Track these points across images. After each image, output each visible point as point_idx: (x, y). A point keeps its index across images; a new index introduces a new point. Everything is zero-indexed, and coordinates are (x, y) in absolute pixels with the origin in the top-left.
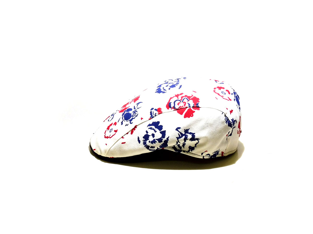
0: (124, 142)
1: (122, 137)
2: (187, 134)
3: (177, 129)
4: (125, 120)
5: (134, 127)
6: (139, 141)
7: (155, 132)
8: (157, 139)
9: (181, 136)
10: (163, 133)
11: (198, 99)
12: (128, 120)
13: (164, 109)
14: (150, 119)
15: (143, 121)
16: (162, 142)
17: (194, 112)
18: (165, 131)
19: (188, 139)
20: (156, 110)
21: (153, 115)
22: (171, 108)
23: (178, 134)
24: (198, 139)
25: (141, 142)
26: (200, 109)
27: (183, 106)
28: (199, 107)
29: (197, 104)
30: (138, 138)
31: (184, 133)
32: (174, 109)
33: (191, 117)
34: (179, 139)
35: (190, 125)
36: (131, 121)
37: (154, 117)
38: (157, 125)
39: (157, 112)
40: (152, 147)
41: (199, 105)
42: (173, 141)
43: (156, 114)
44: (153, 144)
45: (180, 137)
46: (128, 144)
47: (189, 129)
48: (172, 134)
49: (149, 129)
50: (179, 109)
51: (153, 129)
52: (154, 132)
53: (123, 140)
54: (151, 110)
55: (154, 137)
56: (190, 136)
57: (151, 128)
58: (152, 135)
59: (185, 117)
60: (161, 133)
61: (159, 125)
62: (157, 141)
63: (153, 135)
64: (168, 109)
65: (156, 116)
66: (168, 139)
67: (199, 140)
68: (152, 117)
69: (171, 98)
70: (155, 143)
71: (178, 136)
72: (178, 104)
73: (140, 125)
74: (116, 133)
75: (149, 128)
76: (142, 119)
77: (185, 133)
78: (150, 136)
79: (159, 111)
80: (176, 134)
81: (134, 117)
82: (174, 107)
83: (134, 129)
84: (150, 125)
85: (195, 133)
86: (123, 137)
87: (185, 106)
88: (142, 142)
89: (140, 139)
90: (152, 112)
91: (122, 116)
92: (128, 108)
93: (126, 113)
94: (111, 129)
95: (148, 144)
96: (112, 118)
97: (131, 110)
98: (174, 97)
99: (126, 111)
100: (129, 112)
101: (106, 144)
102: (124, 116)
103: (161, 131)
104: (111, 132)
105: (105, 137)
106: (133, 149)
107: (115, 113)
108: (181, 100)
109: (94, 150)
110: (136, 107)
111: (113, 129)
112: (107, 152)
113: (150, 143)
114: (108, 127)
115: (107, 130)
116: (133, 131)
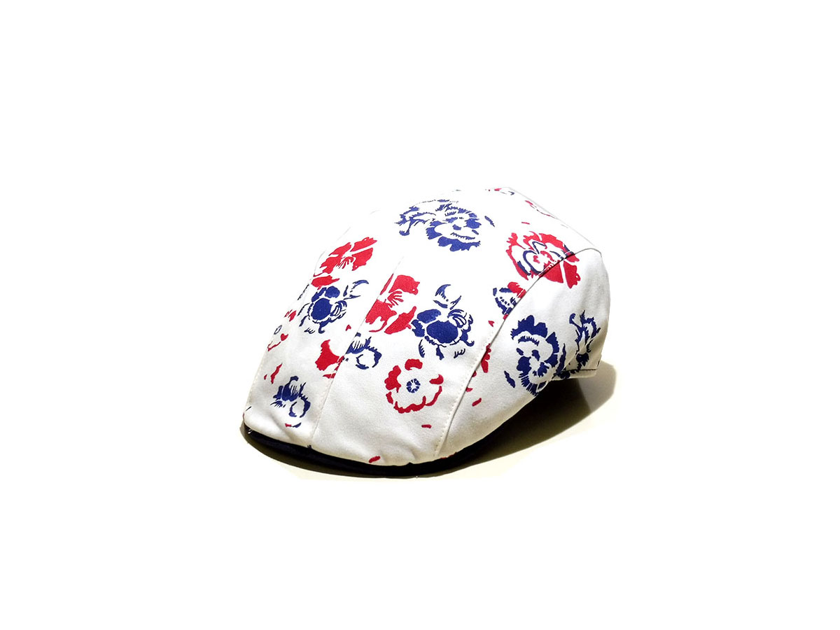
0: (478, 399)
1: (468, 390)
2: (586, 325)
3: (571, 321)
4: (445, 344)
5: (485, 350)
6: (512, 382)
7: (537, 343)
8: (546, 359)
9: (579, 334)
10: (552, 340)
12: (456, 340)
13: (523, 283)
14: (505, 318)
15: (497, 326)
16: (557, 362)
17: (575, 267)
18: (554, 333)
19: (589, 336)
20: (503, 290)
21: (506, 306)
22: (529, 274)
23: (575, 330)
25: (516, 383)
26: (578, 257)
27: (549, 262)
28: (573, 255)
29: (568, 250)
30: (507, 375)
31: (581, 325)
32: (538, 277)
33: (578, 281)
34: (579, 343)
36: (464, 338)
37: (511, 310)
38: (527, 324)
39: (514, 295)
40: (542, 385)
41: (572, 249)
42: (572, 353)
43: (512, 300)
44: (543, 375)
45: (579, 338)
46: (489, 401)
47: (585, 311)
48: (567, 337)
49: (520, 343)
50: (548, 271)
51: (529, 339)
52: (534, 347)
53: (472, 396)
54: (493, 295)
55: (539, 357)
56: (590, 328)
57: (523, 339)
58: (533, 355)
59: (570, 285)
60: (548, 341)
61: (535, 325)
62: (548, 365)
63: (536, 353)
64: (527, 278)
65: (515, 304)
66: (564, 350)
67: (600, 332)
68: (507, 312)
69: (509, 252)
70: (546, 372)
71: (576, 336)
72: (535, 259)
74: (441, 385)
75: (520, 341)
77: (583, 325)
78: (530, 358)
79: (513, 288)
80: (573, 332)
81: (466, 327)
82: (534, 272)
83: (486, 356)
84: (514, 333)
85: (593, 318)
86: (469, 387)
87: (551, 260)
88: (518, 382)
89: (511, 377)
90: (500, 300)
91: (420, 338)
92: (416, 314)
93: (425, 326)
94: (409, 384)
95: (533, 379)
96: (378, 356)
97: (437, 313)
98: (510, 247)
99: (419, 322)
100: (435, 319)
101: (423, 426)
102: (426, 334)
103: (547, 337)
104: (416, 390)
105: (401, 411)
106: (504, 407)
107: (368, 341)
108: (531, 248)
109: (371, 461)
110: (443, 301)
111: (415, 380)
112: (441, 444)
113: (537, 376)
114: (386, 381)
115: (388, 391)
116: (487, 362)
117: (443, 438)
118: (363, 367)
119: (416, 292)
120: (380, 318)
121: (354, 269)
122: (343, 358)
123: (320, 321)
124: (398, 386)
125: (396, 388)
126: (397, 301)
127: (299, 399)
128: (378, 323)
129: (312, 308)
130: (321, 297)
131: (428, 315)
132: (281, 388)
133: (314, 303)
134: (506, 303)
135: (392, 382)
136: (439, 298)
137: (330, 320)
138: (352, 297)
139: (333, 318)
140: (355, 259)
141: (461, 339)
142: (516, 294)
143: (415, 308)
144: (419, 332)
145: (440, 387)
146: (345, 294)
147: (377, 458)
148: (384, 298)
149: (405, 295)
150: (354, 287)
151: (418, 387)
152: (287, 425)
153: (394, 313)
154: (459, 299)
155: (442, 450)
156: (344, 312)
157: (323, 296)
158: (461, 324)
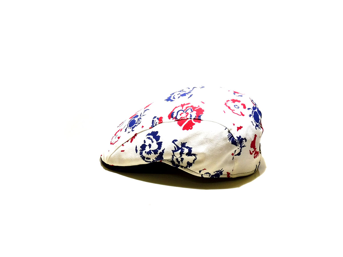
0: (123, 150)
2: (184, 148)
3: (173, 142)
4: (129, 127)
5: (134, 135)
6: (137, 151)
7: (153, 142)
8: (153, 150)
9: (177, 149)
10: (160, 144)
11: (203, 111)
13: (165, 119)
14: (150, 128)
15: (144, 129)
16: (157, 154)
17: (194, 124)
18: (162, 142)
19: (184, 154)
20: (158, 118)
21: (154, 124)
22: (173, 118)
23: (175, 147)
24: (194, 155)
26: (201, 121)
27: (184, 117)
28: (200, 120)
29: (200, 117)
30: (136, 147)
31: (180, 147)
32: (175, 120)
33: (189, 130)
34: (175, 153)
35: (188, 138)
36: (133, 128)
38: (155, 135)
40: (147, 158)
41: (202, 118)
42: (168, 154)
43: (156, 123)
44: (148, 155)
45: (176, 151)
46: (126, 153)
47: (187, 142)
48: (168, 146)
49: (147, 139)
50: (180, 120)
51: (151, 139)
53: (122, 148)
54: (153, 118)
55: (151, 147)
56: (186, 151)
57: (149, 138)
59: (184, 129)
60: (157, 144)
61: (157, 135)
62: (153, 152)
63: (150, 146)
64: (169, 118)
65: (156, 125)
66: (163, 151)
67: (197, 156)
68: (153, 126)
69: (176, 107)
70: (150, 154)
71: (174, 149)
72: (181, 115)
73: (140, 133)
74: (118, 140)
76: (143, 127)
77: (182, 147)
78: (147, 146)
79: (160, 120)
80: (172, 147)
81: (136, 125)
82: (176, 118)
83: (134, 137)
84: (149, 134)
85: (192, 148)
86: (124, 145)
87: (186, 117)
88: (139, 152)
89: (137, 149)
90: (154, 121)
93: (132, 119)
95: (144, 154)
97: (137, 116)
98: (179, 106)
100: (135, 118)
102: (130, 122)
103: (157, 142)
105: (111, 143)
108: (185, 110)
110: (142, 114)
112: (108, 159)
113: (146, 154)
116: (133, 139)
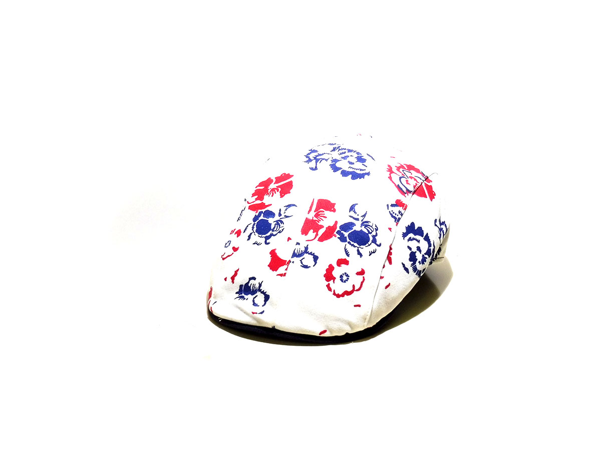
0: (388, 284)
1: (382, 278)
6: (407, 270)
7: (419, 241)
8: (425, 252)
9: (440, 233)
10: (427, 238)
12: (369, 243)
13: (404, 199)
14: (397, 225)
17: (431, 186)
18: (428, 234)
20: (392, 205)
21: (396, 216)
22: (406, 193)
25: (409, 271)
26: (430, 179)
27: (416, 184)
28: (428, 177)
30: (404, 265)
31: (440, 227)
32: (411, 195)
33: (435, 196)
35: (439, 211)
36: (374, 241)
37: (399, 219)
38: (411, 229)
39: (400, 209)
40: (423, 271)
43: (400, 212)
44: (424, 264)
45: (440, 236)
46: (395, 285)
48: (434, 235)
50: (416, 190)
51: (414, 239)
53: (384, 283)
54: (387, 209)
55: (421, 251)
57: (410, 239)
58: (417, 250)
59: (431, 199)
61: (416, 229)
62: (426, 256)
63: (419, 249)
64: (404, 196)
65: (402, 215)
66: (434, 245)
68: (397, 220)
69: (390, 178)
70: (426, 262)
72: (408, 183)
74: (363, 276)
75: (408, 240)
76: (390, 229)
79: (399, 203)
81: (374, 233)
82: (408, 191)
83: (390, 253)
84: (404, 235)
86: (382, 276)
87: (418, 182)
88: (411, 269)
89: (406, 266)
90: (392, 213)
91: (345, 243)
92: (338, 226)
93: (346, 234)
94: (341, 276)
95: (419, 267)
96: (316, 258)
97: (352, 224)
98: (390, 174)
99: (342, 232)
100: (352, 229)
101: (355, 306)
102: (348, 240)
103: (424, 237)
104: (347, 280)
105: (338, 296)
106: (404, 288)
107: (306, 248)
108: (403, 175)
109: (320, 334)
110: (355, 216)
111: (345, 273)
112: (368, 317)
113: (421, 265)
114: (325, 276)
115: (327, 283)
116: (390, 257)
117: (369, 314)
118: (306, 267)
119: (334, 211)
120: (312, 231)
121: (282, 196)
122: (290, 261)
123: (265, 236)
124: (334, 279)
125: (332, 280)
126: (322, 218)
127: (258, 293)
128: (311, 234)
129: (255, 226)
130: (260, 218)
131: (347, 226)
132: (241, 286)
133: (256, 223)
134: (396, 214)
135: (329, 276)
136: (352, 213)
137: (272, 235)
138: (286, 217)
139: (275, 233)
140: (280, 189)
141: (372, 242)
142: (402, 207)
143: (336, 222)
144: (343, 239)
145: (364, 277)
146: (280, 215)
147: (325, 331)
148: (311, 216)
149: (327, 213)
150: (286, 210)
151: (348, 279)
152: (253, 313)
153: (322, 227)
154: (366, 213)
155: (369, 322)
156: (282, 228)
157: (262, 217)
158: (371, 231)
